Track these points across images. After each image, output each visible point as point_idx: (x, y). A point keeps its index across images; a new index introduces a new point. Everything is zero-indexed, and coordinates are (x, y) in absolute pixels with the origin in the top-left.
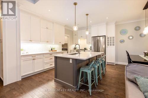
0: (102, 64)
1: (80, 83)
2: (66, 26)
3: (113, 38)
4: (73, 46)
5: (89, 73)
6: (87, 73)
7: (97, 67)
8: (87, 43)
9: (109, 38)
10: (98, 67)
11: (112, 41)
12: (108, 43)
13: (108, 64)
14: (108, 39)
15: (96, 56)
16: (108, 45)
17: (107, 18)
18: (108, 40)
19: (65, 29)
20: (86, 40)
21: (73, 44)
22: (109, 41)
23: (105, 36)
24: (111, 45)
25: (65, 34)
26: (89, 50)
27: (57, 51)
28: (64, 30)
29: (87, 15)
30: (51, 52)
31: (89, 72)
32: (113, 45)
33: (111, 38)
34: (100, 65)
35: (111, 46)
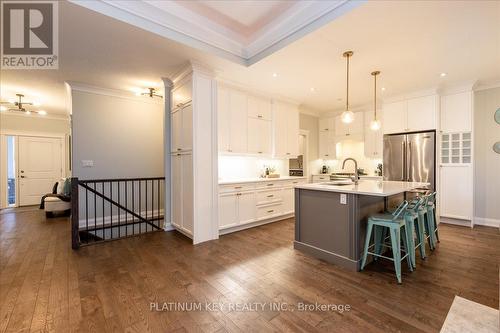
0: (425, 215)
1: (366, 252)
2: (302, 106)
3: (466, 135)
4: (319, 163)
5: (395, 230)
6: (388, 228)
7: (412, 219)
8: (367, 154)
9: (450, 138)
10: (416, 220)
11: (461, 147)
12: (445, 152)
13: (442, 224)
14: (443, 139)
15: (405, 193)
16: (445, 160)
17: (443, 75)
18: (445, 145)
19: (301, 114)
20: (362, 145)
21: (318, 158)
22: (450, 148)
23: (434, 131)
24: (455, 160)
25: (301, 128)
26: (372, 174)
27: (281, 178)
28: (297, 117)
29: (375, 74)
30: (267, 179)
31: (394, 227)
32: (466, 160)
33: (456, 136)
34: (420, 216)
35: (456, 164)
